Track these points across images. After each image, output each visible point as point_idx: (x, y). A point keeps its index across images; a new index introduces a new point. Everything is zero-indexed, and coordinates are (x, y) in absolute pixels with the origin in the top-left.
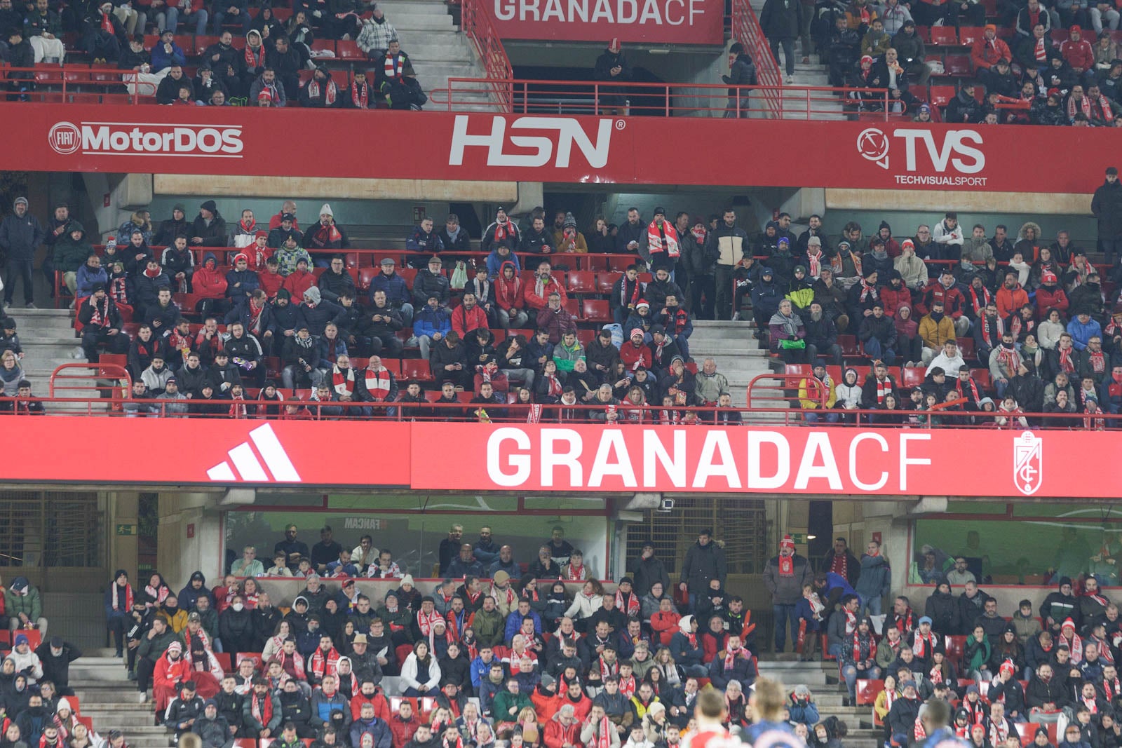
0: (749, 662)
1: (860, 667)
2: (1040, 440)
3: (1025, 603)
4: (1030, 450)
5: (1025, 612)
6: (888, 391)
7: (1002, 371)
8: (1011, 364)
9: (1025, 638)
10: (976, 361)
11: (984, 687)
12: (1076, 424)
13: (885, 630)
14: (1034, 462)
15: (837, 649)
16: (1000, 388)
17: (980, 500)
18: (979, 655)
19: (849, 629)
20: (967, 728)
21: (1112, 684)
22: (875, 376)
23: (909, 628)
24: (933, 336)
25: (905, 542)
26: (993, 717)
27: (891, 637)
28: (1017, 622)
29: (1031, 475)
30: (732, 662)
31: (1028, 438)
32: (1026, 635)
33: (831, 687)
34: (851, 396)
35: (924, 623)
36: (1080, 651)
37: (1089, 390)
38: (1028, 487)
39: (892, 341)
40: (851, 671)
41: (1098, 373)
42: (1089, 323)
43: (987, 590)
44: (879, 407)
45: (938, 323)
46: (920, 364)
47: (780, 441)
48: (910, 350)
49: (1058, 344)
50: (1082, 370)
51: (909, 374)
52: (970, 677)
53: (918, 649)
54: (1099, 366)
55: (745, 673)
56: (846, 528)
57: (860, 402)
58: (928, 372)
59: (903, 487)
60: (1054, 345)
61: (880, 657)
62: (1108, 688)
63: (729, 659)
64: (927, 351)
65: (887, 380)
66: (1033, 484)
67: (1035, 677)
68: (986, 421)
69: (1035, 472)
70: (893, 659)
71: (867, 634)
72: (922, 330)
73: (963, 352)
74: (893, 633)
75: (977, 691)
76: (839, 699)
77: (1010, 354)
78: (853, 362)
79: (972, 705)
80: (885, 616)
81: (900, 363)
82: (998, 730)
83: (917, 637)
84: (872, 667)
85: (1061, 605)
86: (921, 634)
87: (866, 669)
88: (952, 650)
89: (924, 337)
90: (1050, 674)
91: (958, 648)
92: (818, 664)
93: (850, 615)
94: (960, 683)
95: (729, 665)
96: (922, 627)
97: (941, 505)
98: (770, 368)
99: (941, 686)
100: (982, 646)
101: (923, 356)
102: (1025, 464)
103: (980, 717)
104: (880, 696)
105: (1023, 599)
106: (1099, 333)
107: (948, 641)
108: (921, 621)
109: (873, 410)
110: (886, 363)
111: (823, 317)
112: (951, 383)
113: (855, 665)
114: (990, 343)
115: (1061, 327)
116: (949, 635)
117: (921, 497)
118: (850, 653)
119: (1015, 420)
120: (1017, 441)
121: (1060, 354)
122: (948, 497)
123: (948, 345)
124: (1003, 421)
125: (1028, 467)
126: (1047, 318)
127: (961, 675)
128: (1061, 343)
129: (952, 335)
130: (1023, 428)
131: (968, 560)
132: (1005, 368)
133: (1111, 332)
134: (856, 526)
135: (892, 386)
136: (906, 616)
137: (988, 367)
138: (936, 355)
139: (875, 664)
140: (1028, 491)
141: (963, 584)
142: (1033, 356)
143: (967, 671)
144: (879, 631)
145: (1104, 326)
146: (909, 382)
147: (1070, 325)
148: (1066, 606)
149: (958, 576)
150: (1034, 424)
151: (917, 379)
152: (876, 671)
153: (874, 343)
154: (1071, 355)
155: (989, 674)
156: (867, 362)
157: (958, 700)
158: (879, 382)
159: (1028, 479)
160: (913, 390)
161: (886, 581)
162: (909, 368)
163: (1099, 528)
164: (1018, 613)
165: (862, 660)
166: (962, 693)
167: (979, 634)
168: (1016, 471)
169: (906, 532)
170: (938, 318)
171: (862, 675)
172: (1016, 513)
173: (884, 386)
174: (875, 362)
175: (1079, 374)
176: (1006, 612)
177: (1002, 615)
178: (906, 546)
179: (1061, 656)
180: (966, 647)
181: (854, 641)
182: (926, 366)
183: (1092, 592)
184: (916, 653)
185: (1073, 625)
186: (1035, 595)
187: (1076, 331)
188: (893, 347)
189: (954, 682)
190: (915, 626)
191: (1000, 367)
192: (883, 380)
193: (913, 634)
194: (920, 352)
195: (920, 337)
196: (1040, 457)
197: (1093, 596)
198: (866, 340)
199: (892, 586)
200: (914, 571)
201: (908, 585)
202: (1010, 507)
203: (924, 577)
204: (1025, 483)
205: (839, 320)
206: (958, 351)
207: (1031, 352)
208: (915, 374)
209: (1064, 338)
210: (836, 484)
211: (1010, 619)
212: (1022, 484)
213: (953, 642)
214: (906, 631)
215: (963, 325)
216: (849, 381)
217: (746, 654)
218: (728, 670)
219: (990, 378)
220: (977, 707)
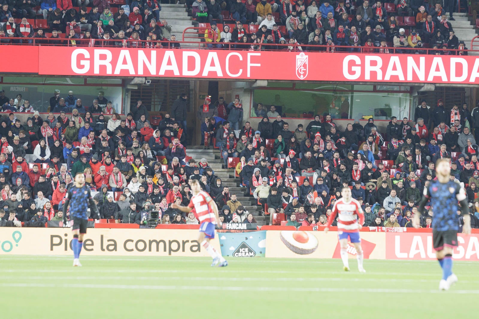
0: (182, 149)
1: (229, 152)
2: (307, 56)
3: (300, 126)
4: (303, 60)
5: (300, 129)
6: (242, 35)
7: (292, 27)
8: (295, 24)
9: (300, 141)
10: (280, 22)
11: (282, 161)
12: (323, 49)
13: (240, 136)
14: (305, 66)
15: (220, 144)
16: (291, 34)
17: (282, 81)
18: (280, 147)
19: (225, 136)
20: (274, 178)
21: (337, 160)
22: (237, 28)
23: (250, 136)
24: (262, 12)
25: (250, 99)
26: (287, 174)
27: (243, 139)
28: (296, 133)
29: (303, 71)
30: (175, 149)
31: (302, 55)
32: (300, 139)
33: (217, 161)
34: (227, 37)
35: (257, 134)
36: (323, 146)
37: (328, 35)
38: (302, 76)
39: (244, 14)
40: (225, 154)
41: (332, 28)
42: (329, 6)
43: (285, 120)
44: (239, 42)
45: (264, 6)
46: (257, 23)
47: (196, 56)
48: (252, 18)
49: (315, 15)
50: (326, 27)
51: (252, 28)
52: (276, 157)
53: (254, 144)
54: (333, 24)
55: (181, 154)
56: (224, 93)
57: (231, 39)
58: (260, 26)
59: (249, 75)
60: (314, 16)
61: (238, 147)
62: (335, 162)
63: (174, 148)
64: (259, 18)
65: (242, 30)
66: (304, 75)
67: (304, 157)
68: (284, 48)
69: (305, 70)
70: (244, 148)
71: (233, 138)
72: (257, 9)
73: (275, 18)
74: (244, 137)
75: (279, 162)
76: (220, 165)
77: (295, 20)
78: (228, 22)
79: (277, 168)
80: (240, 130)
81: (248, 23)
82: (289, 179)
83: (254, 139)
84: (234, 152)
85: (316, 126)
86: (256, 138)
87: (232, 153)
88: (269, 145)
89: (258, 12)
90: (310, 156)
91: (271, 144)
92: (211, 151)
93: (226, 130)
94: (272, 159)
95: (173, 150)
96: (256, 135)
97: (265, 84)
98: (193, 24)
99: (264, 160)
100: (281, 143)
101: (258, 20)
102: (301, 66)
103: (280, 174)
104: (239, 164)
105: (299, 124)
106: (333, 11)
107: (267, 141)
108: (256, 133)
109: (236, 43)
110: (242, 23)
111: (215, 3)
112: (269, 32)
113: (227, 151)
114: (286, 15)
115: (317, 8)
116: (267, 139)
117: (256, 80)
118: (225, 146)
119: (297, 47)
120: (298, 57)
121: (316, 20)
122: (268, 80)
123: (269, 15)
124: (291, 48)
125: (302, 67)
126: (311, 4)
127: (272, 156)
128: (317, 15)
129: (270, 11)
130: (300, 51)
131: (276, 107)
132: (293, 26)
133: (338, 10)
134: (228, 92)
135: (245, 33)
136: (250, 131)
137: (285, 25)
138: (263, 19)
139: (236, 151)
140: (302, 78)
141: (274, 117)
142: (305, 21)
143: (275, 154)
144: (238, 137)
145: (335, 8)
146: (252, 31)
147: (321, 7)
148: (318, 127)
149: (272, 114)
150: (304, 49)
151: (255, 30)
152: (236, 154)
153: (237, 15)
154: (321, 20)
155: (284, 156)
156: (233, 22)
157: (271, 167)
158: (239, 31)
159: (302, 73)
160: (253, 34)
161: (241, 115)
162: (252, 25)
163: (332, 94)
164: (297, 130)
165: (231, 149)
166: (273, 164)
167: (280, 138)
168: (297, 69)
169: (250, 95)
170: (264, 4)
171: (230, 155)
172: (297, 87)
173: (241, 33)
174: (237, 23)
175: (324, 28)
176: (293, 129)
177: (291, 131)
178: (249, 101)
179: (316, 148)
180: (275, 144)
181: (227, 141)
182: (259, 25)
183: (328, 121)
184: (253, 146)
185: (320, 135)
186: (304, 122)
187: (323, 10)
188: (245, 16)
189: (269, 159)
190: (253, 135)
191: (291, 25)
192: (240, 30)
193: (252, 138)
194: (257, 18)
195: (256, 12)
196: (307, 63)
197: (329, 123)
198: (234, 13)
199: (243, 117)
200: (253, 111)
201: (250, 117)
202: (294, 85)
203: (257, 114)
204: (301, 74)
205: (223, 5)
206: (273, 18)
207: (303, 19)
208: (254, 28)
209: (318, 13)
210: (220, 74)
211: (294, 132)
212: (300, 75)
213: (269, 142)
214: (249, 137)
215: (275, 7)
216: (226, 30)
217: (181, 146)
218: (173, 153)
219: (286, 30)
220: (279, 169)
